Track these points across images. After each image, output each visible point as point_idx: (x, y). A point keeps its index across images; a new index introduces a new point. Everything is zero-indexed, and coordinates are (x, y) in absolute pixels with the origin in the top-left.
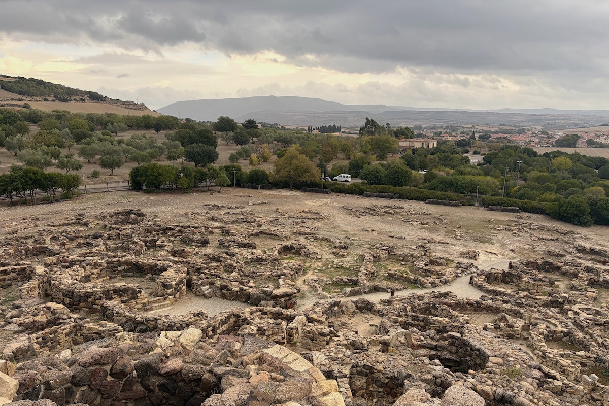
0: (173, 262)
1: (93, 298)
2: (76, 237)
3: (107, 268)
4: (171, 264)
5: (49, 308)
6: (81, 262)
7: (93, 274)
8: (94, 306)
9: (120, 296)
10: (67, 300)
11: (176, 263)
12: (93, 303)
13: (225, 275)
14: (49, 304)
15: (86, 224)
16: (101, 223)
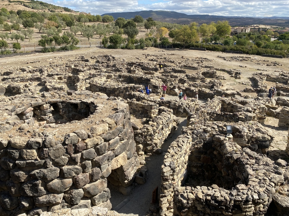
4: (150, 77)
6: (99, 75)
7: (108, 81)
11: (152, 77)
14: (98, 93)
15: (87, 61)
16: (95, 60)
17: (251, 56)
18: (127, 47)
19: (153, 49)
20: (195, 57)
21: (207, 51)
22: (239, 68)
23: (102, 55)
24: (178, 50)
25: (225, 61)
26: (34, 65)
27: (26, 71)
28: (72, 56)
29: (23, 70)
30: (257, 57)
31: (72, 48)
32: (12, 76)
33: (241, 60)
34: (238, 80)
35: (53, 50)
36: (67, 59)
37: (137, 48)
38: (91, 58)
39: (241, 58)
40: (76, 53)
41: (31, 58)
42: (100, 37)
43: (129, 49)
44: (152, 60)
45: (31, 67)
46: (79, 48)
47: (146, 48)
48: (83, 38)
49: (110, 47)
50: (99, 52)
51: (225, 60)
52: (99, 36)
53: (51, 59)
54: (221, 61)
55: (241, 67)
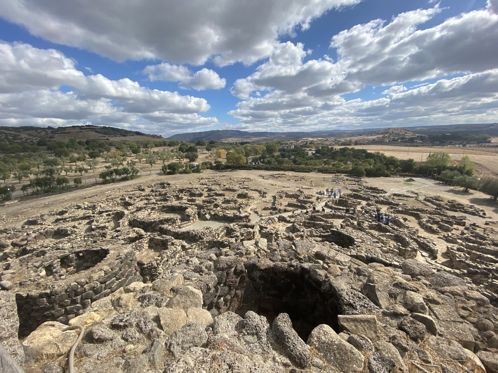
0: (189, 204)
1: (154, 224)
2: (140, 196)
3: (158, 209)
4: (189, 205)
5: (134, 231)
6: (145, 207)
7: (152, 212)
8: (155, 228)
9: (168, 222)
10: (142, 226)
11: (191, 205)
12: (155, 226)
13: (215, 209)
14: (134, 229)
15: (143, 190)
16: (151, 189)
17: (287, 173)
18: (185, 172)
19: (209, 171)
20: (241, 177)
21: (253, 170)
22: (271, 186)
23: (159, 182)
24: (230, 171)
25: (263, 180)
26: (91, 200)
27: (81, 208)
28: (131, 186)
29: (79, 207)
30: (291, 173)
31: (132, 178)
32: (66, 215)
33: (276, 178)
34: (264, 199)
35: (113, 181)
36: (125, 190)
37: (194, 172)
38: (148, 187)
39: (277, 176)
40: (134, 183)
41: (91, 191)
42: (164, 162)
43: (187, 173)
44: (203, 184)
45: (86, 203)
46: (139, 176)
47: (202, 171)
48: (147, 165)
49: (169, 174)
50: (158, 180)
51: (264, 178)
52: (162, 161)
53: (109, 192)
54: (261, 179)
55: (272, 185)
